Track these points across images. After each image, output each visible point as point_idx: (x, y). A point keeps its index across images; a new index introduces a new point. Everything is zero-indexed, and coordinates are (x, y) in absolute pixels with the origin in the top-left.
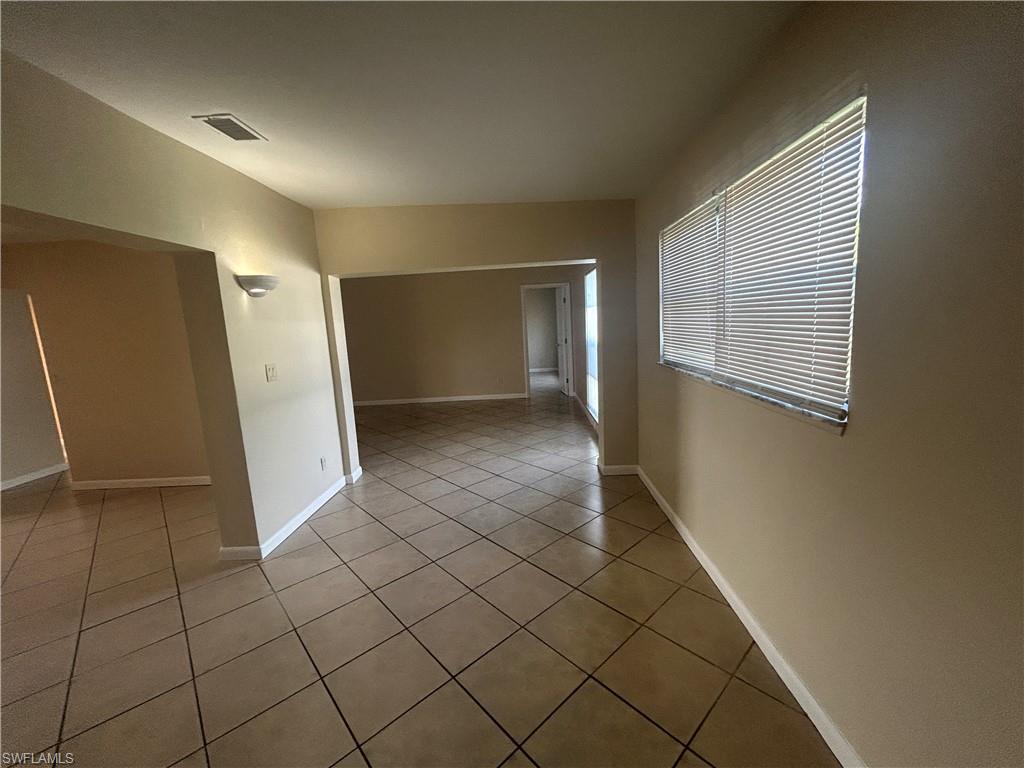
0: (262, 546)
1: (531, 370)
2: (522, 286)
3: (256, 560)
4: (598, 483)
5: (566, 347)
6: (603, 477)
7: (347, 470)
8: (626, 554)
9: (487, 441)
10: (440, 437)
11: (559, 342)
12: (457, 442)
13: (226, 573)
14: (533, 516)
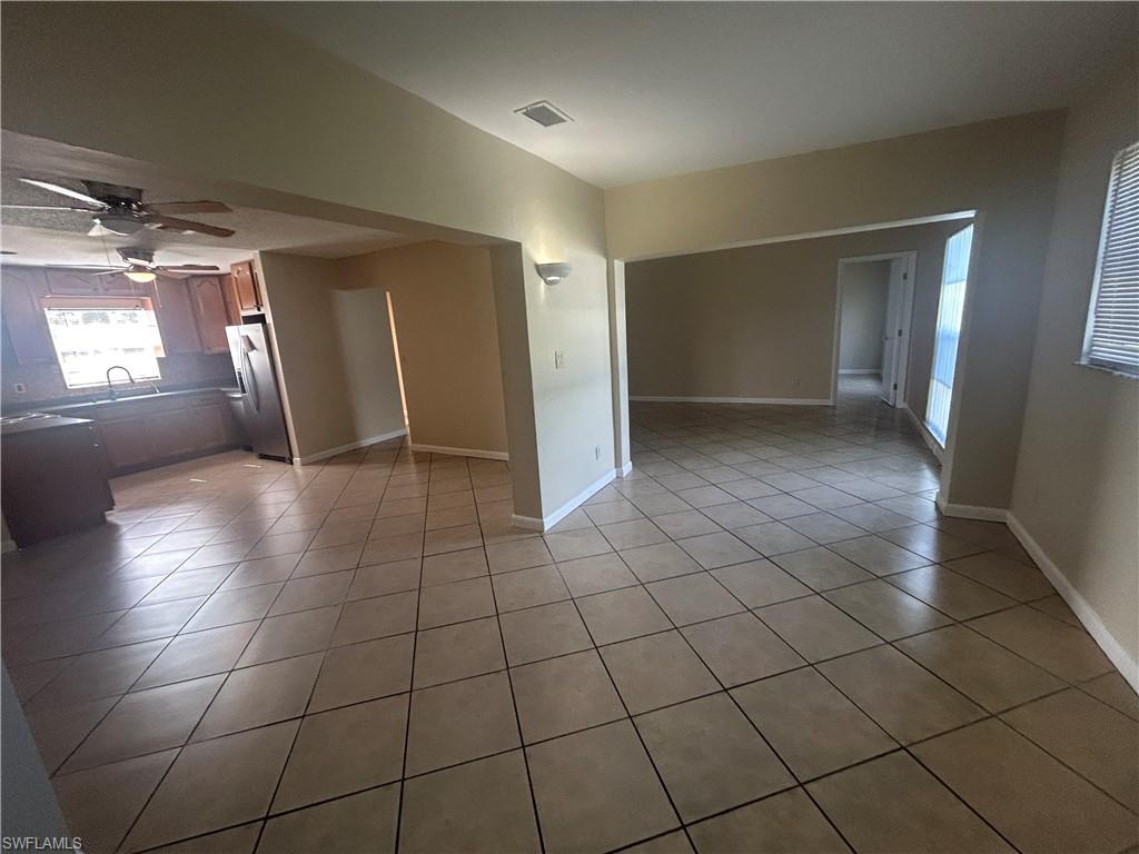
0: (544, 520)
1: (841, 371)
2: (841, 260)
3: (539, 531)
4: (934, 524)
5: (900, 341)
6: (942, 517)
7: (618, 464)
8: (973, 622)
9: (776, 452)
10: (715, 442)
11: (889, 334)
12: (735, 449)
13: (515, 537)
14: (830, 547)
